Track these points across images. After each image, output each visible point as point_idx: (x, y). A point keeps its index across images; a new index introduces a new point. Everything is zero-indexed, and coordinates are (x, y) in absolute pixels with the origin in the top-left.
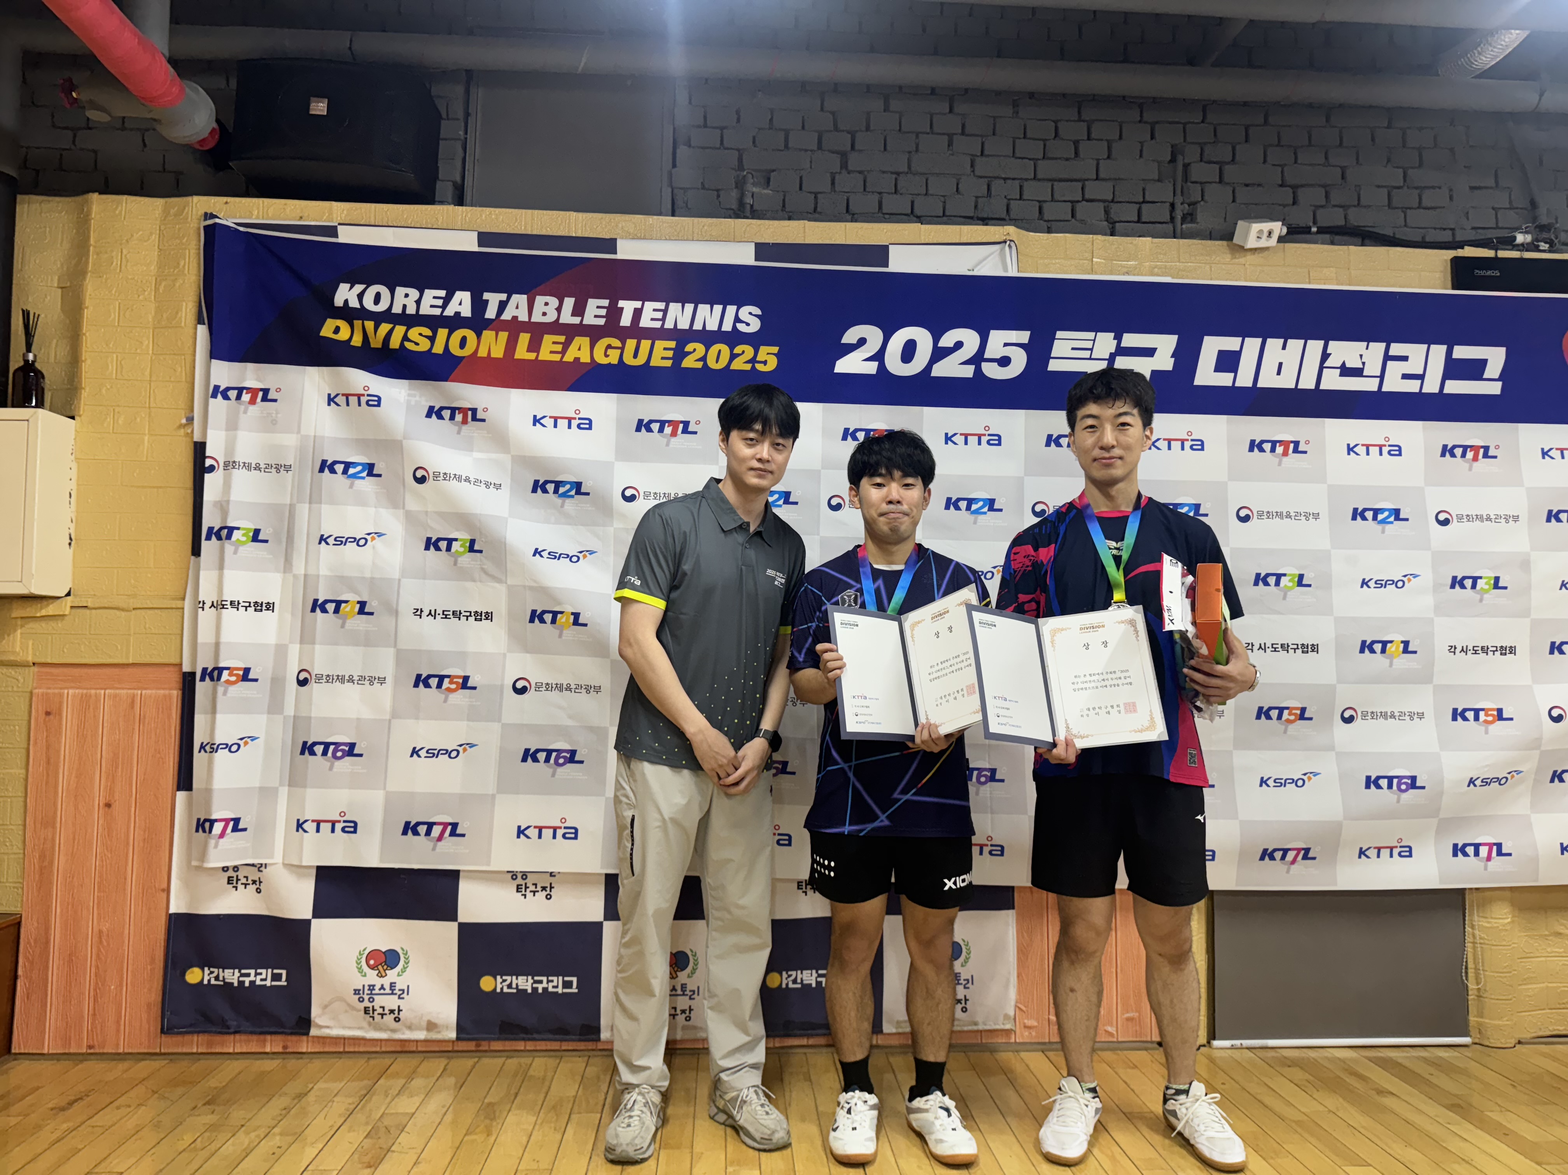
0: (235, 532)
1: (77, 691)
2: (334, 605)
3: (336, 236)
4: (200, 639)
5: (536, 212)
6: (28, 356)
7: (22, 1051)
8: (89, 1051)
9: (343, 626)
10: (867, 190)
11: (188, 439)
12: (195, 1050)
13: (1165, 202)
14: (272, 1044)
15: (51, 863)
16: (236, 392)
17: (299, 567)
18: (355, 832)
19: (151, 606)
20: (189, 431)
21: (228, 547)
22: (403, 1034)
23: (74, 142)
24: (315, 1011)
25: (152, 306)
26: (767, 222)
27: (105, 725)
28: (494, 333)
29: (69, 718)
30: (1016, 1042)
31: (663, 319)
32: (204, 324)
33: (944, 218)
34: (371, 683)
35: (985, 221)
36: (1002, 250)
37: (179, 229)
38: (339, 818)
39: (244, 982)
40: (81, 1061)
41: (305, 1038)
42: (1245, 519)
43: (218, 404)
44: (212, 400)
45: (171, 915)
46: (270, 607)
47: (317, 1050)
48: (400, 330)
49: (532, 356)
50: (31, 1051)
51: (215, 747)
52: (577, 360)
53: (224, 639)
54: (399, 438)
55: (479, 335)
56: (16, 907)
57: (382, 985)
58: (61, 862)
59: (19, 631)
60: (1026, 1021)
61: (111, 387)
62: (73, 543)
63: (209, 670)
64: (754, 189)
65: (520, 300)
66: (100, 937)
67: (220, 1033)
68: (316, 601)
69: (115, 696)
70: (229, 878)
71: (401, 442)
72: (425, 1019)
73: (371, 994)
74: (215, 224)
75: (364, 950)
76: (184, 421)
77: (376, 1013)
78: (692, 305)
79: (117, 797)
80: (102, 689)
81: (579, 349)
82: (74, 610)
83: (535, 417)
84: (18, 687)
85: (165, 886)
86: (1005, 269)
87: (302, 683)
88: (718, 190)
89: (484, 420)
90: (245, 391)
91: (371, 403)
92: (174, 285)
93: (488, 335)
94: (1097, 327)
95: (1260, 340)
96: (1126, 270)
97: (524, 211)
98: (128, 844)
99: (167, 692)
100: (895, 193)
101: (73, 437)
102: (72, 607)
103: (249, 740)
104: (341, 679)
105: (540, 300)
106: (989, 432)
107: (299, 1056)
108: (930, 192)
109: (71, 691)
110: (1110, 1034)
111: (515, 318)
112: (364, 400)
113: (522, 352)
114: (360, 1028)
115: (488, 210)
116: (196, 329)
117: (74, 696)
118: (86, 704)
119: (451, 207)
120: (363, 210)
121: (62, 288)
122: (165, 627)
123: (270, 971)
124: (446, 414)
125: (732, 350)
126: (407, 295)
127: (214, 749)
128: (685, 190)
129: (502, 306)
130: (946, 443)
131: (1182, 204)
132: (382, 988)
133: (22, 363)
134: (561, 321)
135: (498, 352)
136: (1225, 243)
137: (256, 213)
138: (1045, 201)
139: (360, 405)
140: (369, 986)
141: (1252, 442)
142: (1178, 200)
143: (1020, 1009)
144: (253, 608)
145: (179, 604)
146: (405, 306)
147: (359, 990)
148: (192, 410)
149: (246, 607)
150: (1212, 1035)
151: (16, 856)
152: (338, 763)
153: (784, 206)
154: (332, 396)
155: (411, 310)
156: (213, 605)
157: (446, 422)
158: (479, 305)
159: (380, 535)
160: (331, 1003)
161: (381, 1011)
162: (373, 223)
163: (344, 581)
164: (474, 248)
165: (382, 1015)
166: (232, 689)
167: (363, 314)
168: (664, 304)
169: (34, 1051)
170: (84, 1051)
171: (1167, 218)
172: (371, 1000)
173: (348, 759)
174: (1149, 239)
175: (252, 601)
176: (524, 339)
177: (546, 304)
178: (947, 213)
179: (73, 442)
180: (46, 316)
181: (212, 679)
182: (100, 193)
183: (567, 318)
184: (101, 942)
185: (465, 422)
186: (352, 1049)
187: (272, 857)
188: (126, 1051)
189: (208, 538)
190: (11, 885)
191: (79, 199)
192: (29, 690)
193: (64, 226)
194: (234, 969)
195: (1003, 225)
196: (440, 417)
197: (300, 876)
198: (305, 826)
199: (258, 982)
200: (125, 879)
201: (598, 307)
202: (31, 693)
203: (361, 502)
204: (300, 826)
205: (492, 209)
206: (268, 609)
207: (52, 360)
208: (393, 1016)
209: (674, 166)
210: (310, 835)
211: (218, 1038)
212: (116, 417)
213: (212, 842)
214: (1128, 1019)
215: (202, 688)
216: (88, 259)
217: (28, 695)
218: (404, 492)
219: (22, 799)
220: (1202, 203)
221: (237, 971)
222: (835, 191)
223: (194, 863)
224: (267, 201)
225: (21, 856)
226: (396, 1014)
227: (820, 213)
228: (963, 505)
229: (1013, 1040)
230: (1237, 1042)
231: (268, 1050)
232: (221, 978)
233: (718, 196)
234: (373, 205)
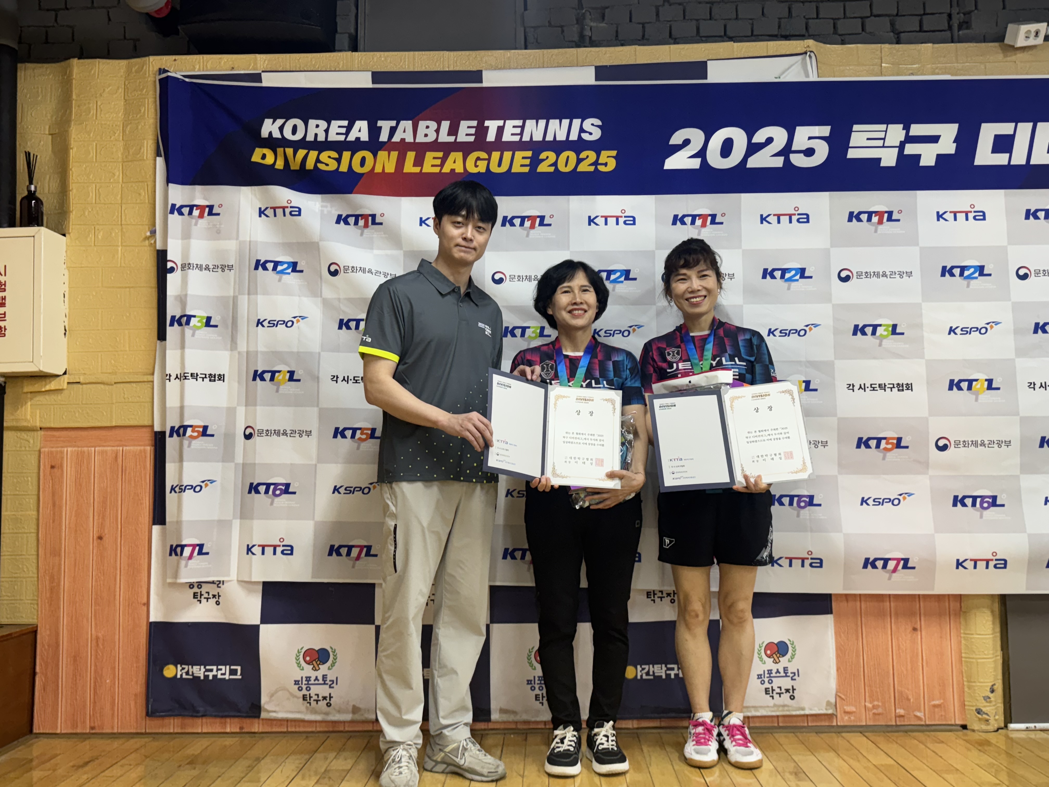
0: (193, 319)
1: (74, 449)
2: (270, 374)
3: (260, 81)
4: (168, 405)
5: (417, 53)
6: (30, 188)
7: (41, 731)
8: (92, 731)
9: (277, 391)
10: (687, 18)
11: (152, 249)
12: (172, 731)
13: (943, 13)
14: (232, 726)
15: (59, 585)
16: (188, 209)
17: (242, 346)
18: (292, 554)
19: (129, 380)
20: (153, 242)
21: (188, 331)
22: (334, 716)
23: (56, 20)
24: (264, 699)
25: (121, 144)
26: (603, 49)
27: (96, 475)
28: (386, 153)
29: (69, 470)
30: (837, 725)
31: (521, 134)
32: (161, 156)
33: (753, 37)
34: (301, 436)
35: (786, 37)
36: (804, 59)
37: (140, 82)
38: (279, 543)
39: (208, 676)
40: (85, 739)
41: (256, 720)
42: (1024, 277)
43: (174, 218)
44: (170, 216)
45: (151, 623)
46: (221, 378)
47: (267, 730)
48: (313, 155)
49: (417, 170)
50: (47, 732)
51: (183, 488)
52: (453, 170)
53: (186, 403)
54: (316, 241)
55: (375, 156)
56: (33, 619)
57: (317, 677)
58: (66, 583)
59: (29, 403)
60: (845, 707)
61: (92, 210)
62: (67, 333)
63: (176, 428)
64: (592, 24)
65: (406, 125)
66: (97, 641)
67: (192, 716)
68: (256, 372)
69: (103, 452)
70: (194, 593)
71: (318, 243)
72: (351, 704)
73: (308, 684)
74: (168, 77)
75: (302, 648)
76: (148, 234)
77: (312, 699)
78: (545, 121)
79: (106, 531)
80: (93, 447)
81: (454, 162)
82: (70, 385)
83: (421, 218)
84: (29, 447)
85: (145, 600)
86: (807, 76)
87: (248, 437)
88: (562, 27)
89: (381, 224)
90: (195, 208)
91: (293, 213)
92: (137, 128)
93: (382, 154)
94: (888, 121)
95: (1030, 125)
96: (911, 72)
97: (407, 53)
98: (116, 569)
99: (142, 448)
100: (710, 19)
101: (65, 250)
102: (68, 383)
103: (208, 483)
104: (277, 433)
105: (422, 124)
106: (799, 212)
107: (253, 735)
108: (740, 16)
109: (69, 449)
110: (919, 718)
111: (403, 140)
112: (288, 211)
113: (409, 167)
114: (299, 712)
115: (378, 54)
116: (155, 160)
117: (72, 452)
118: (81, 459)
119: (349, 53)
120: (280, 60)
121: (52, 134)
122: (139, 397)
123: (228, 667)
124: (352, 220)
125: (578, 155)
126: (317, 126)
127: (182, 489)
128: (535, 28)
129: (393, 131)
130: (762, 223)
131: (958, 14)
132: (316, 679)
133: (26, 193)
134: (439, 141)
135: (390, 168)
136: (996, 44)
137: (197, 67)
138: (838, 19)
139: (284, 215)
140: (306, 677)
141: (1028, 211)
142: (955, 11)
143: (840, 697)
144: (208, 379)
145: (149, 378)
146: (316, 135)
147: (298, 681)
148: (154, 225)
149: (203, 378)
150: (1009, 718)
151: (32, 579)
152: (277, 500)
153: (617, 36)
154: (262, 210)
155: (321, 138)
156: (177, 377)
157: (352, 227)
158: (374, 131)
159: (303, 318)
160: (276, 692)
161: (315, 698)
162: (288, 70)
163: (277, 355)
164: (370, 85)
165: (317, 701)
166: (194, 442)
167: (284, 142)
168: (522, 121)
169: (51, 731)
170: (88, 731)
171: (946, 26)
172: (308, 689)
173: (284, 496)
174: (930, 45)
175: (208, 373)
176: (411, 156)
177: (427, 127)
178: (755, 33)
179: (65, 254)
180: (41, 157)
181: (179, 435)
182: (79, 58)
183: (444, 137)
184: (98, 645)
185: (366, 226)
186: (293, 730)
187: (228, 575)
188: (119, 731)
189: (172, 324)
190: (29, 602)
191: (63, 64)
192: (38, 449)
193: (51, 86)
194: (200, 665)
195: (804, 40)
196: (347, 223)
197: (250, 591)
198: (253, 550)
199: (219, 676)
200: (115, 596)
201: (468, 127)
202: (40, 451)
203: (288, 292)
204: (249, 550)
205: (382, 53)
206: (220, 380)
207: (46, 191)
208: (325, 702)
209: (526, 9)
210: (257, 558)
211: (189, 721)
212: (96, 234)
213: (183, 563)
214: (935, 706)
215: (171, 443)
216: (71, 112)
217: (37, 453)
218: (321, 283)
219: (34, 535)
220: (976, 11)
221: (202, 667)
222: (659, 21)
223: (169, 580)
224: (206, 57)
225: (36, 579)
226: (328, 699)
227: (648, 39)
228: (778, 274)
229: (835, 724)
230: (1032, 725)
231: (228, 730)
232: (190, 673)
233: (563, 31)
234: (288, 55)
